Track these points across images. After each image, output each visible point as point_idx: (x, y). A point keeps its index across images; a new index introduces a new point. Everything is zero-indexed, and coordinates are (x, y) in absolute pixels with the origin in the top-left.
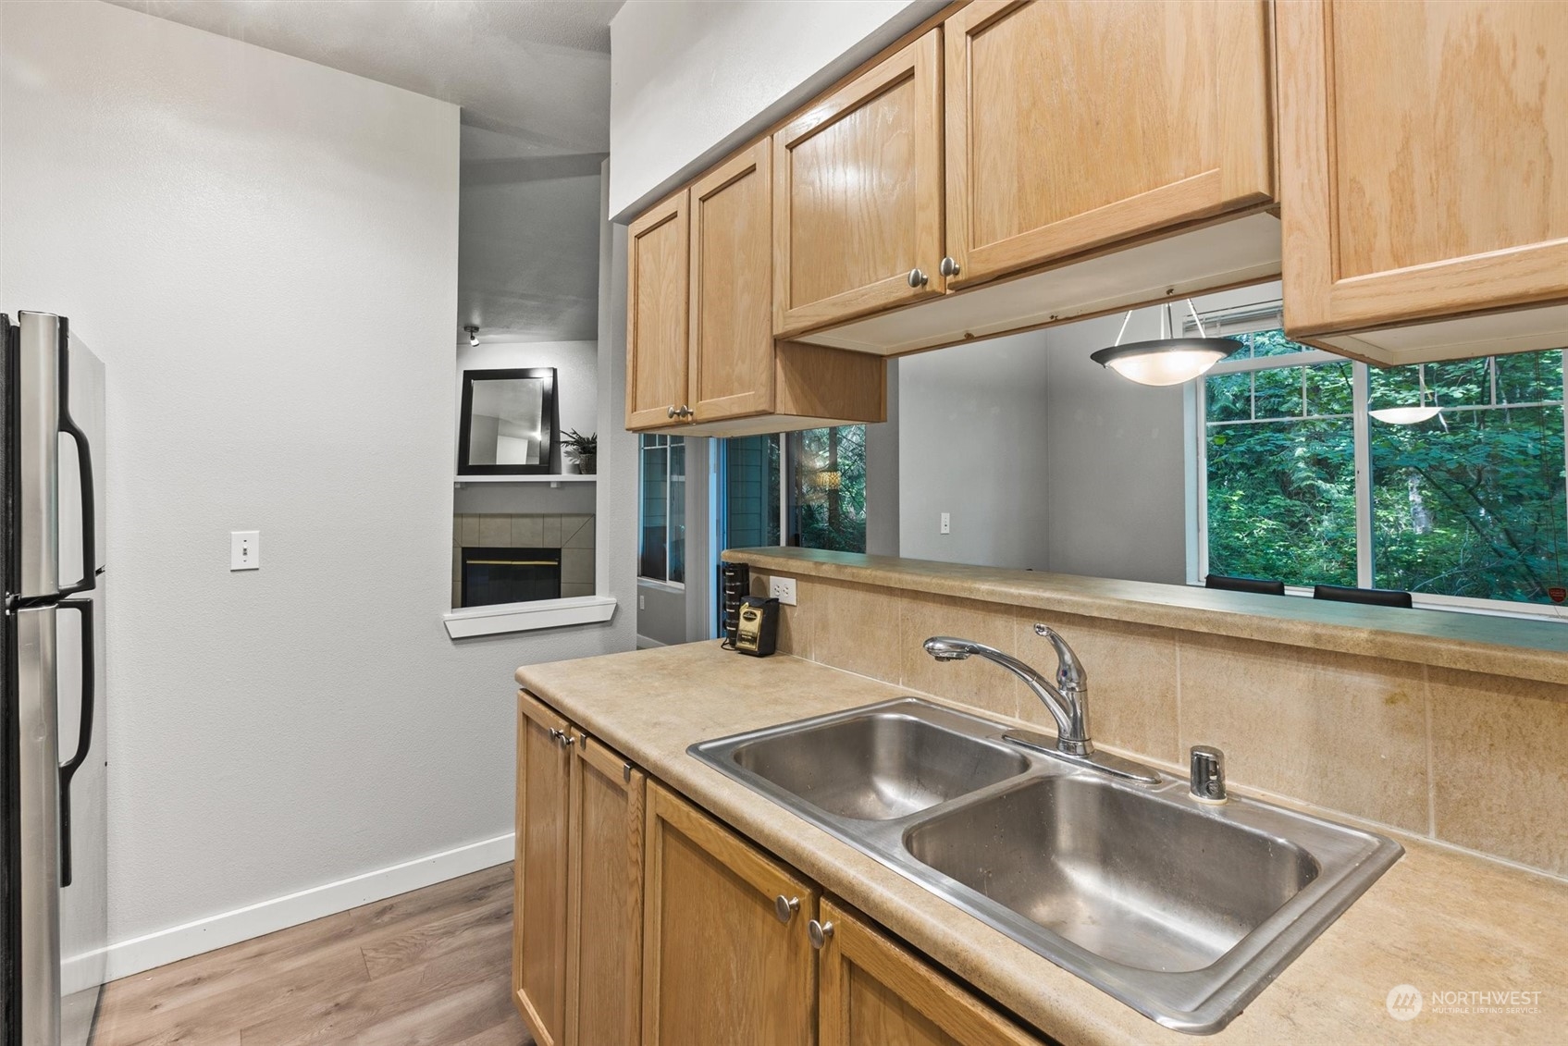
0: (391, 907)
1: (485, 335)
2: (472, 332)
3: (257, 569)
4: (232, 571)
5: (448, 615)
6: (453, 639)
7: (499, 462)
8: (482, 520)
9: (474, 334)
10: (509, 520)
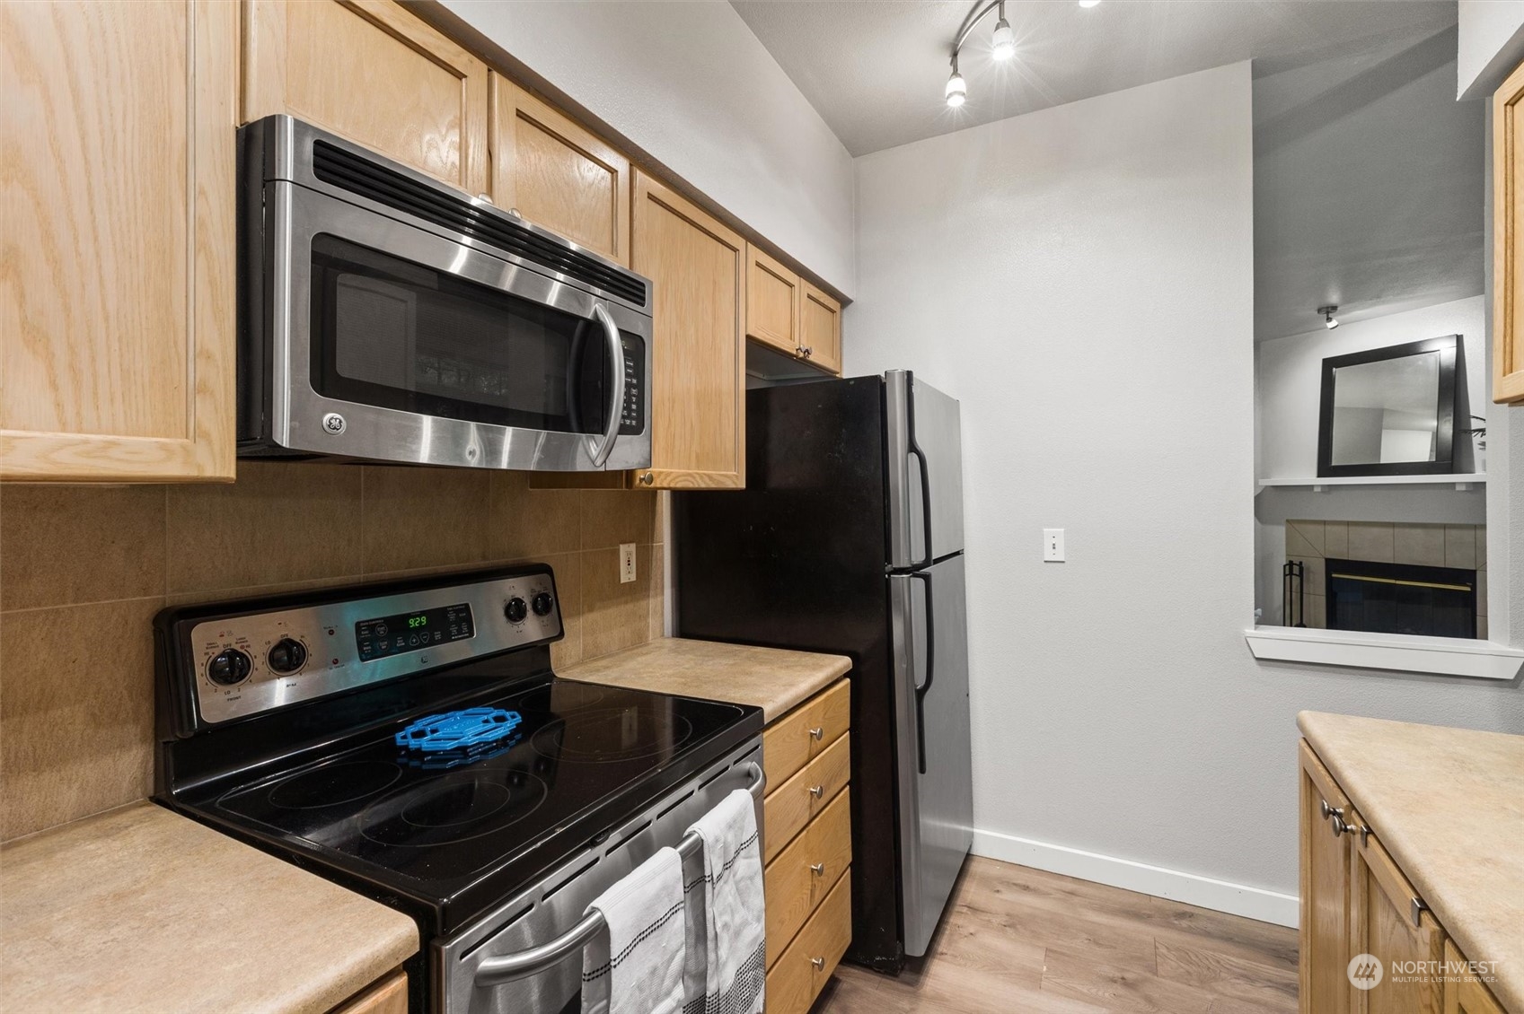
0: (1191, 915)
1: (1344, 313)
2: (1328, 313)
3: (1063, 562)
4: (1046, 562)
5: (1250, 630)
6: (1258, 659)
7: (1383, 461)
8: (1350, 528)
9: (1330, 315)
10: (1390, 531)
